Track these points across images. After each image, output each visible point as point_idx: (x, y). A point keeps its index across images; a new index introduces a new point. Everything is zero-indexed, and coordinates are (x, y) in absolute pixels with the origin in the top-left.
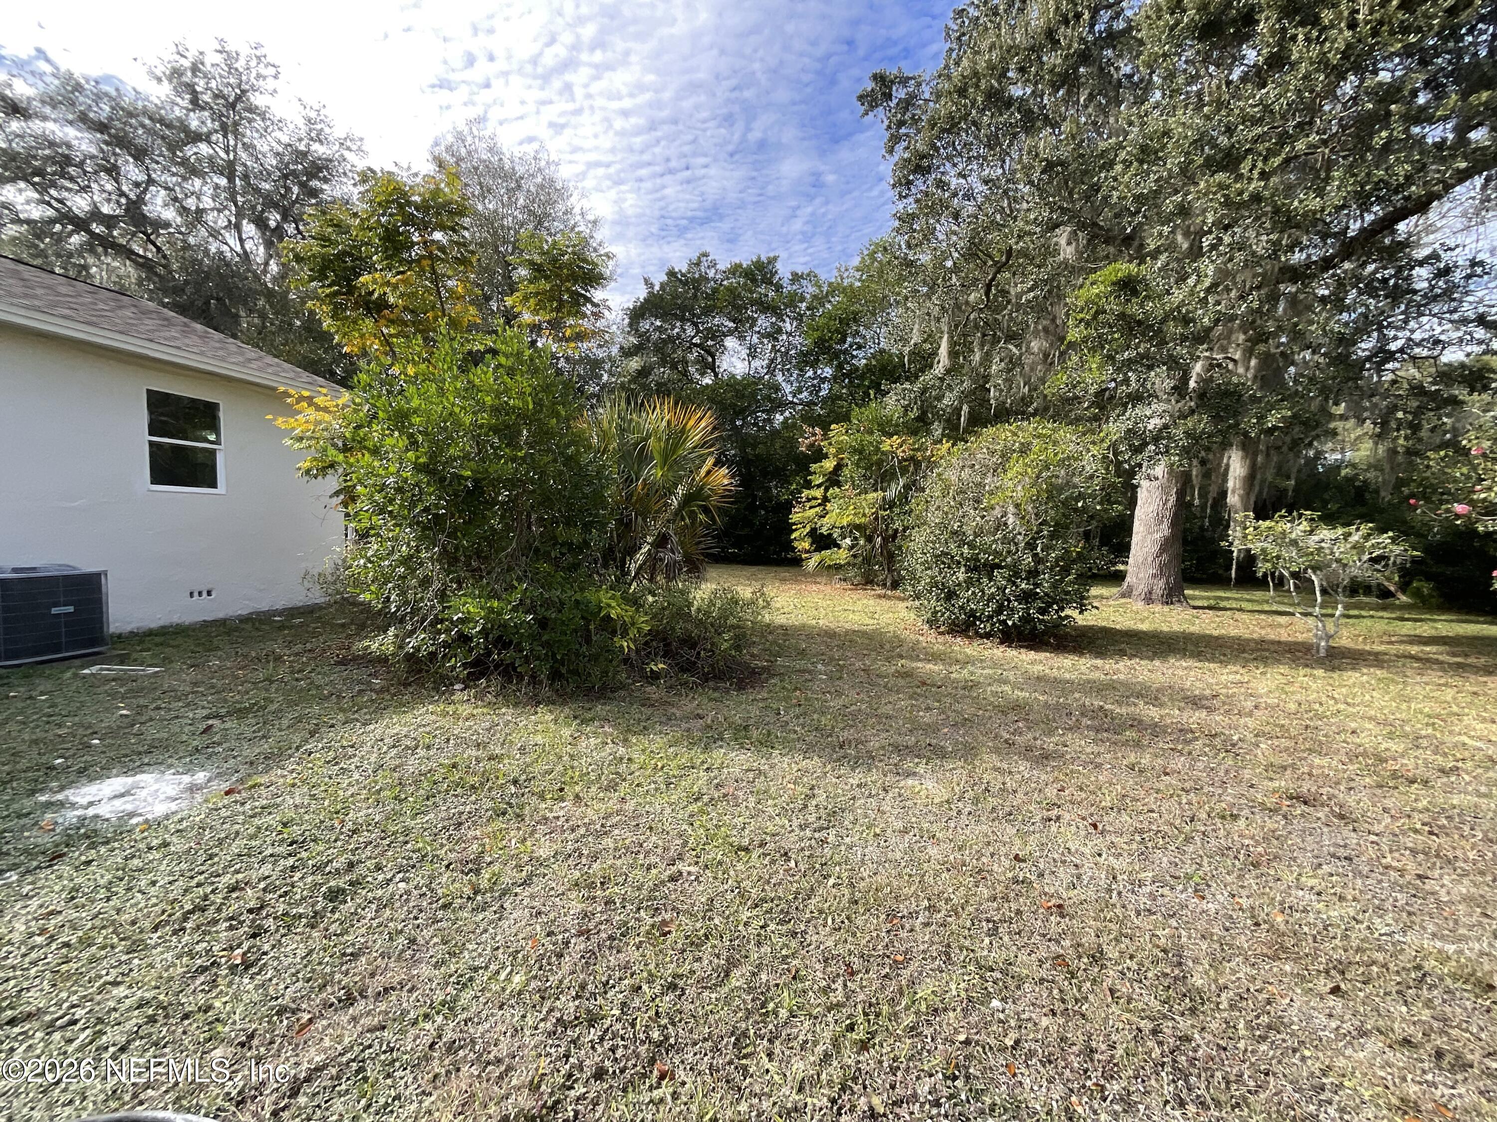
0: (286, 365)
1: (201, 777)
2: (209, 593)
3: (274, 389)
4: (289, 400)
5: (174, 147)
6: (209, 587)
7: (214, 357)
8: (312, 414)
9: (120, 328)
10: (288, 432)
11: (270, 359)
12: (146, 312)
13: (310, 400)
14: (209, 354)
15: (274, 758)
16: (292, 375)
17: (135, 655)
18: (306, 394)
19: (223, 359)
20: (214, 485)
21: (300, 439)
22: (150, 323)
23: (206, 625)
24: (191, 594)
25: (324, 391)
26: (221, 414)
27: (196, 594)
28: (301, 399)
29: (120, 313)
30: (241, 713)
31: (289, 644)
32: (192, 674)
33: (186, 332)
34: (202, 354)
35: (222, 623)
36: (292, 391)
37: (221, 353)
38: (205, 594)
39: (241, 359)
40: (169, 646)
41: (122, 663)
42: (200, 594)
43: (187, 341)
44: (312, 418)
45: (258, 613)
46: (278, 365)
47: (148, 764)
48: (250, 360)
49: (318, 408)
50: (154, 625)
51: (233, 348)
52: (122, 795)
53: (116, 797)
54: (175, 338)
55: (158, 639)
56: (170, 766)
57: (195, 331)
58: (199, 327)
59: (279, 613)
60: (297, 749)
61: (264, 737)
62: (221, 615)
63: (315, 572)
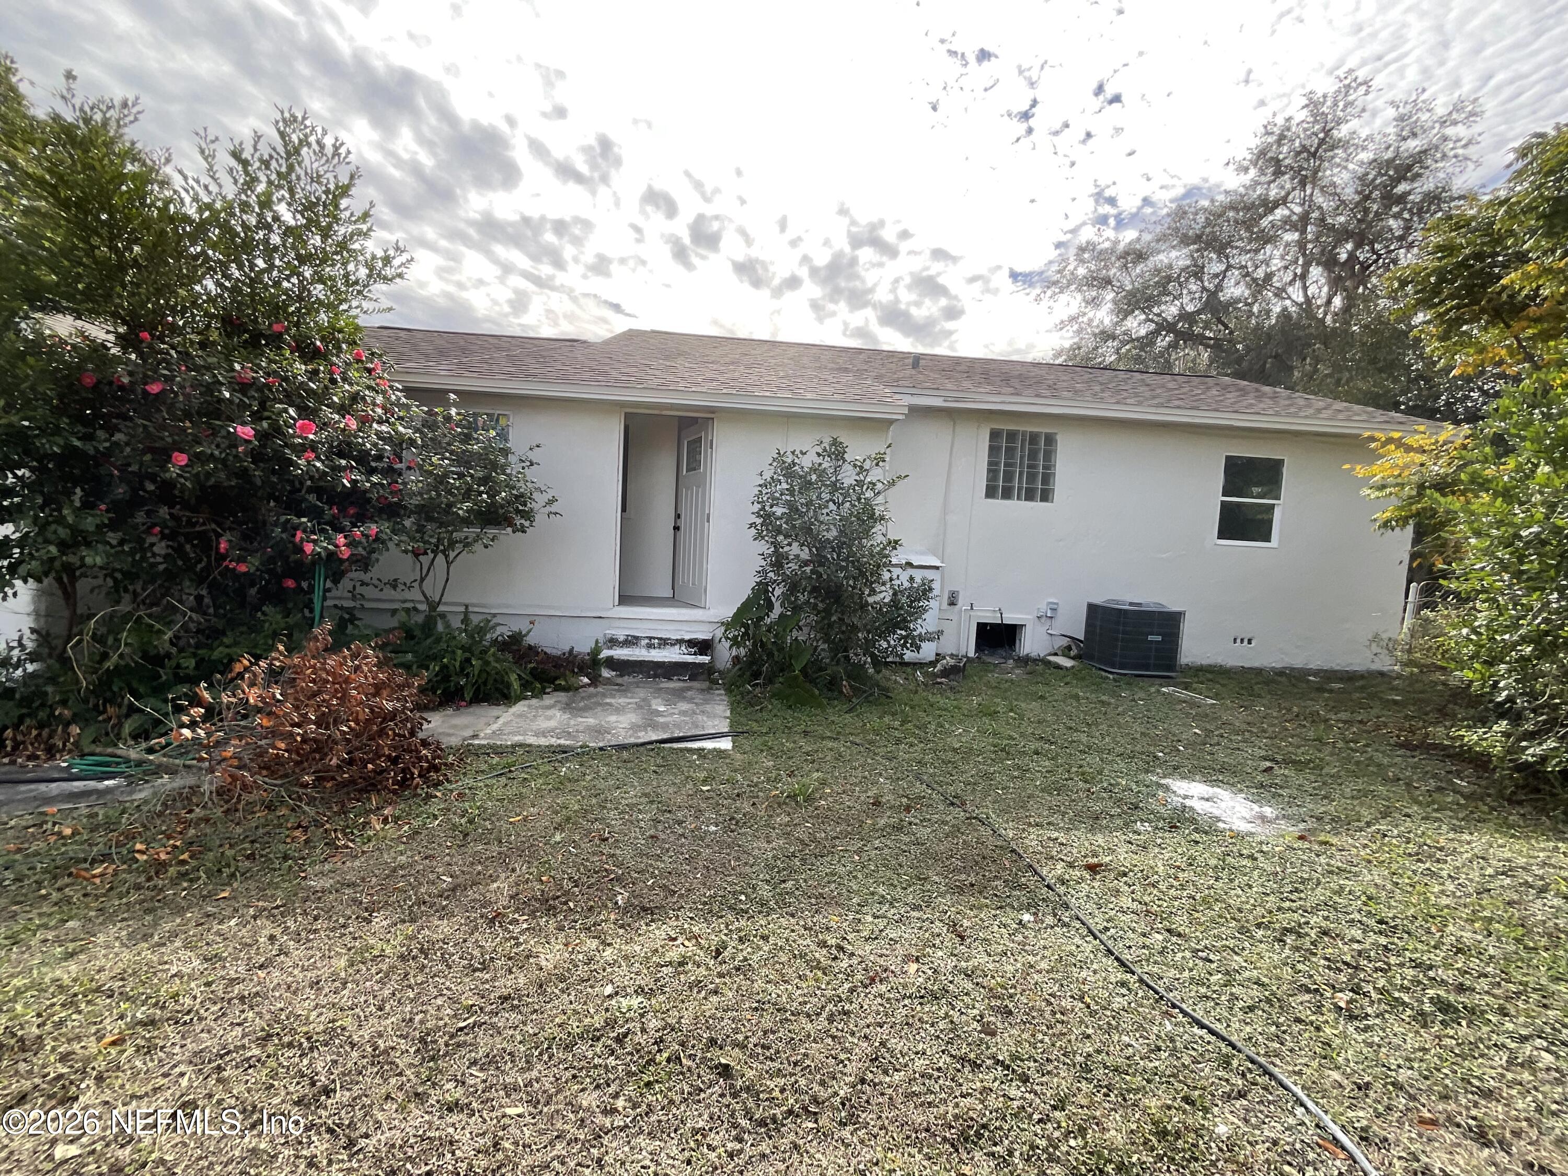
0: (1357, 407)
1: (1268, 811)
2: (1250, 642)
3: (1357, 436)
4: (1373, 445)
5: (1248, 225)
6: (1249, 636)
7: (1289, 415)
8: (1399, 457)
9: (1214, 406)
10: (1365, 481)
11: (1339, 405)
12: (1225, 388)
13: (1399, 443)
14: (1283, 413)
15: (1343, 823)
16: (1364, 417)
17: (1195, 685)
18: (1396, 435)
19: (1295, 415)
20: (1268, 539)
21: (1383, 487)
22: (1232, 396)
23: (1245, 671)
24: (1235, 640)
25: (1422, 428)
26: (1285, 471)
27: (1239, 641)
28: (1390, 441)
29: (1209, 394)
30: (1299, 766)
31: (1335, 709)
32: (1243, 714)
33: (1260, 397)
34: (1277, 414)
35: (1258, 671)
36: (1377, 435)
37: (1292, 410)
38: (1246, 641)
39: (1311, 411)
40: (1218, 683)
41: (1186, 689)
42: (1242, 641)
43: (1262, 406)
44: (1400, 462)
45: (1292, 669)
46: (1348, 409)
47: (1222, 782)
48: (1319, 411)
49: (1409, 449)
50: (1205, 662)
51: (1302, 402)
52: (1207, 800)
53: (1202, 798)
54: (1251, 405)
55: (1209, 676)
56: (1241, 791)
57: (1264, 395)
58: (1267, 389)
59: (1316, 673)
60: (1369, 824)
61: (1325, 797)
62: (1256, 664)
63: (1385, 636)
